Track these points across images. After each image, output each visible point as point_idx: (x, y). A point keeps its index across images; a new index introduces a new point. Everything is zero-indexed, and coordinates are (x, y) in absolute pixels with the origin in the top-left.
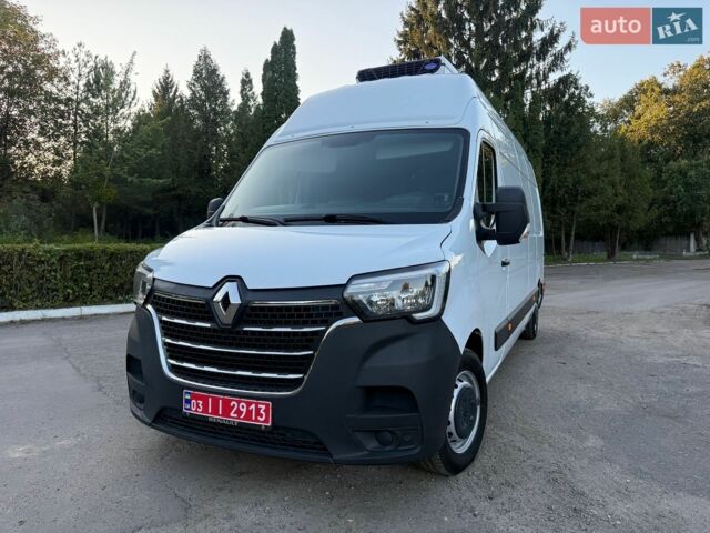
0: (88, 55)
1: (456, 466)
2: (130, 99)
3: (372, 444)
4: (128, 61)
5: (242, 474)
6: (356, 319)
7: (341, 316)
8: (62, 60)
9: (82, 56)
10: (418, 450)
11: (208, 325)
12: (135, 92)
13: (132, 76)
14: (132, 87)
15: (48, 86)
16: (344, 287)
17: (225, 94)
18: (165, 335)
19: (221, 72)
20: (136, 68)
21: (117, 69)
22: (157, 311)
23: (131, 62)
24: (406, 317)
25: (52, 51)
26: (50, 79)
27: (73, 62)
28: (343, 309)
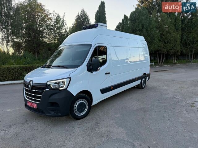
0: (56, 14)
1: (77, 118)
2: (65, 24)
3: (53, 113)
4: (63, 15)
5: (41, 117)
6: (48, 89)
7: (46, 89)
8: (51, 15)
9: (55, 14)
10: (60, 114)
11: (28, 89)
12: (66, 22)
13: (64, 19)
14: (65, 21)
15: (48, 22)
16: (47, 83)
17: (88, 20)
18: (25, 90)
19: (88, 15)
20: (65, 17)
21: (61, 17)
22: (25, 86)
23: (64, 15)
24: (57, 89)
25: (48, 13)
26: (48, 20)
27: (53, 16)
28: (46, 87)
